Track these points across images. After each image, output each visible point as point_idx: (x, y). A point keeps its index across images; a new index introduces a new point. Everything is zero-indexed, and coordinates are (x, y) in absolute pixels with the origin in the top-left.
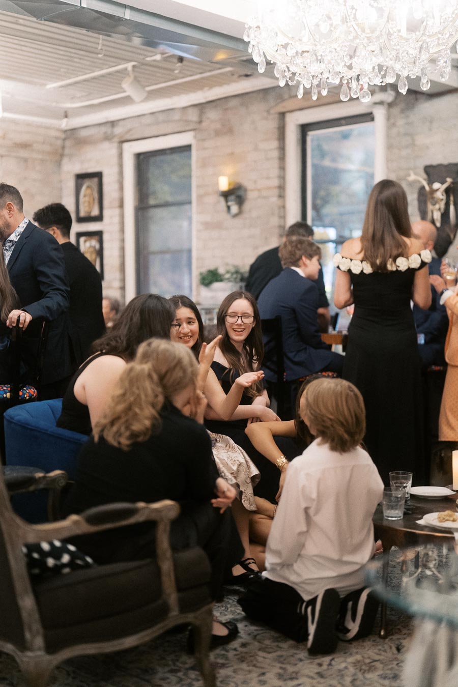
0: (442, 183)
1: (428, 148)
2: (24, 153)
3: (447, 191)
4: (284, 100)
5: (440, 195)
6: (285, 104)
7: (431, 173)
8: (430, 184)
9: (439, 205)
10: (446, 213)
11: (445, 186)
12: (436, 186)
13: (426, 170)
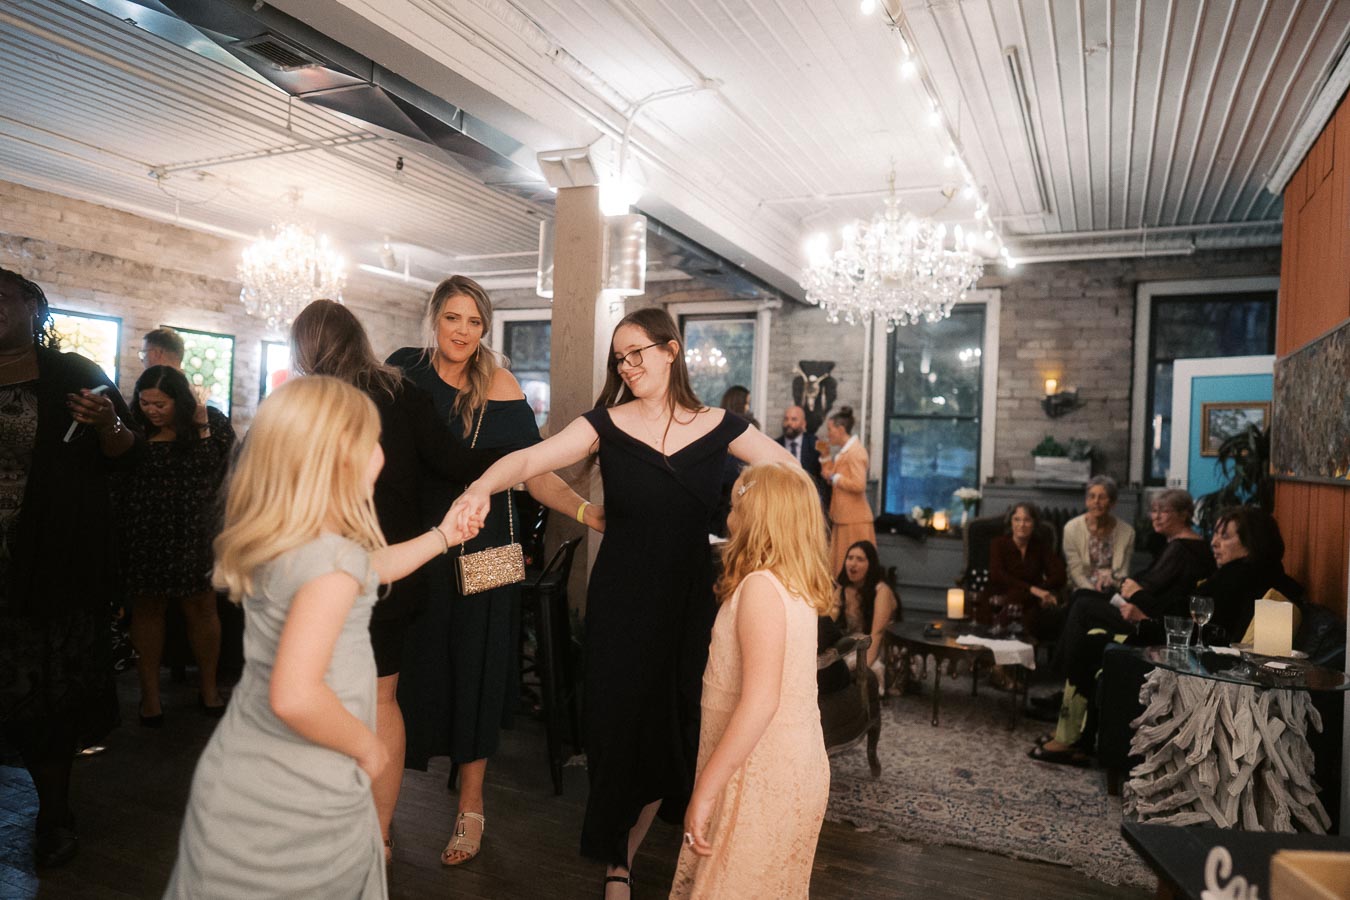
0: (818, 377)
1: (803, 347)
2: (393, 311)
3: (821, 384)
4: (669, 293)
5: (816, 386)
6: (670, 296)
7: (808, 367)
8: (808, 376)
9: (815, 394)
10: (818, 400)
11: (821, 379)
12: (813, 378)
13: (803, 365)
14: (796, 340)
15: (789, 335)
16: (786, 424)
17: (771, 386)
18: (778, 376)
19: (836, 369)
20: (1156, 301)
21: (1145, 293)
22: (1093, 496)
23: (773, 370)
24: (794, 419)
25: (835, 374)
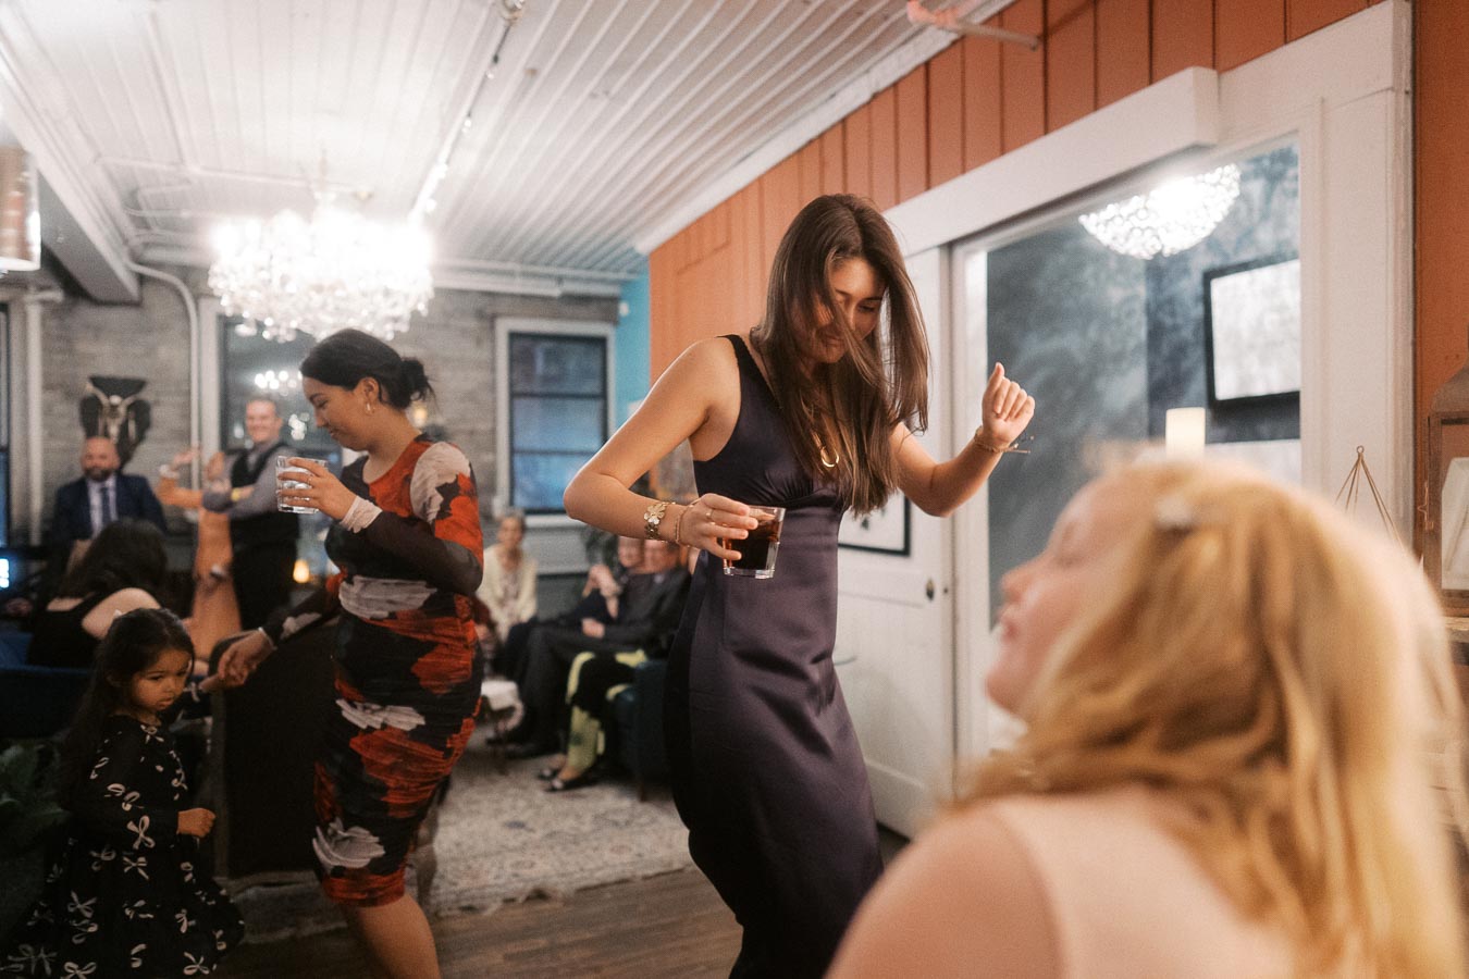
1: (94, 358)
7: (105, 384)
8: (108, 396)
9: (119, 421)
10: (124, 429)
11: (129, 401)
12: (115, 400)
13: (97, 381)
14: (83, 347)
15: (69, 341)
16: (89, 464)
17: (47, 411)
18: (57, 395)
19: (148, 388)
20: (514, 336)
21: (504, 327)
22: (506, 530)
23: (48, 386)
24: (103, 457)
25: (146, 395)
